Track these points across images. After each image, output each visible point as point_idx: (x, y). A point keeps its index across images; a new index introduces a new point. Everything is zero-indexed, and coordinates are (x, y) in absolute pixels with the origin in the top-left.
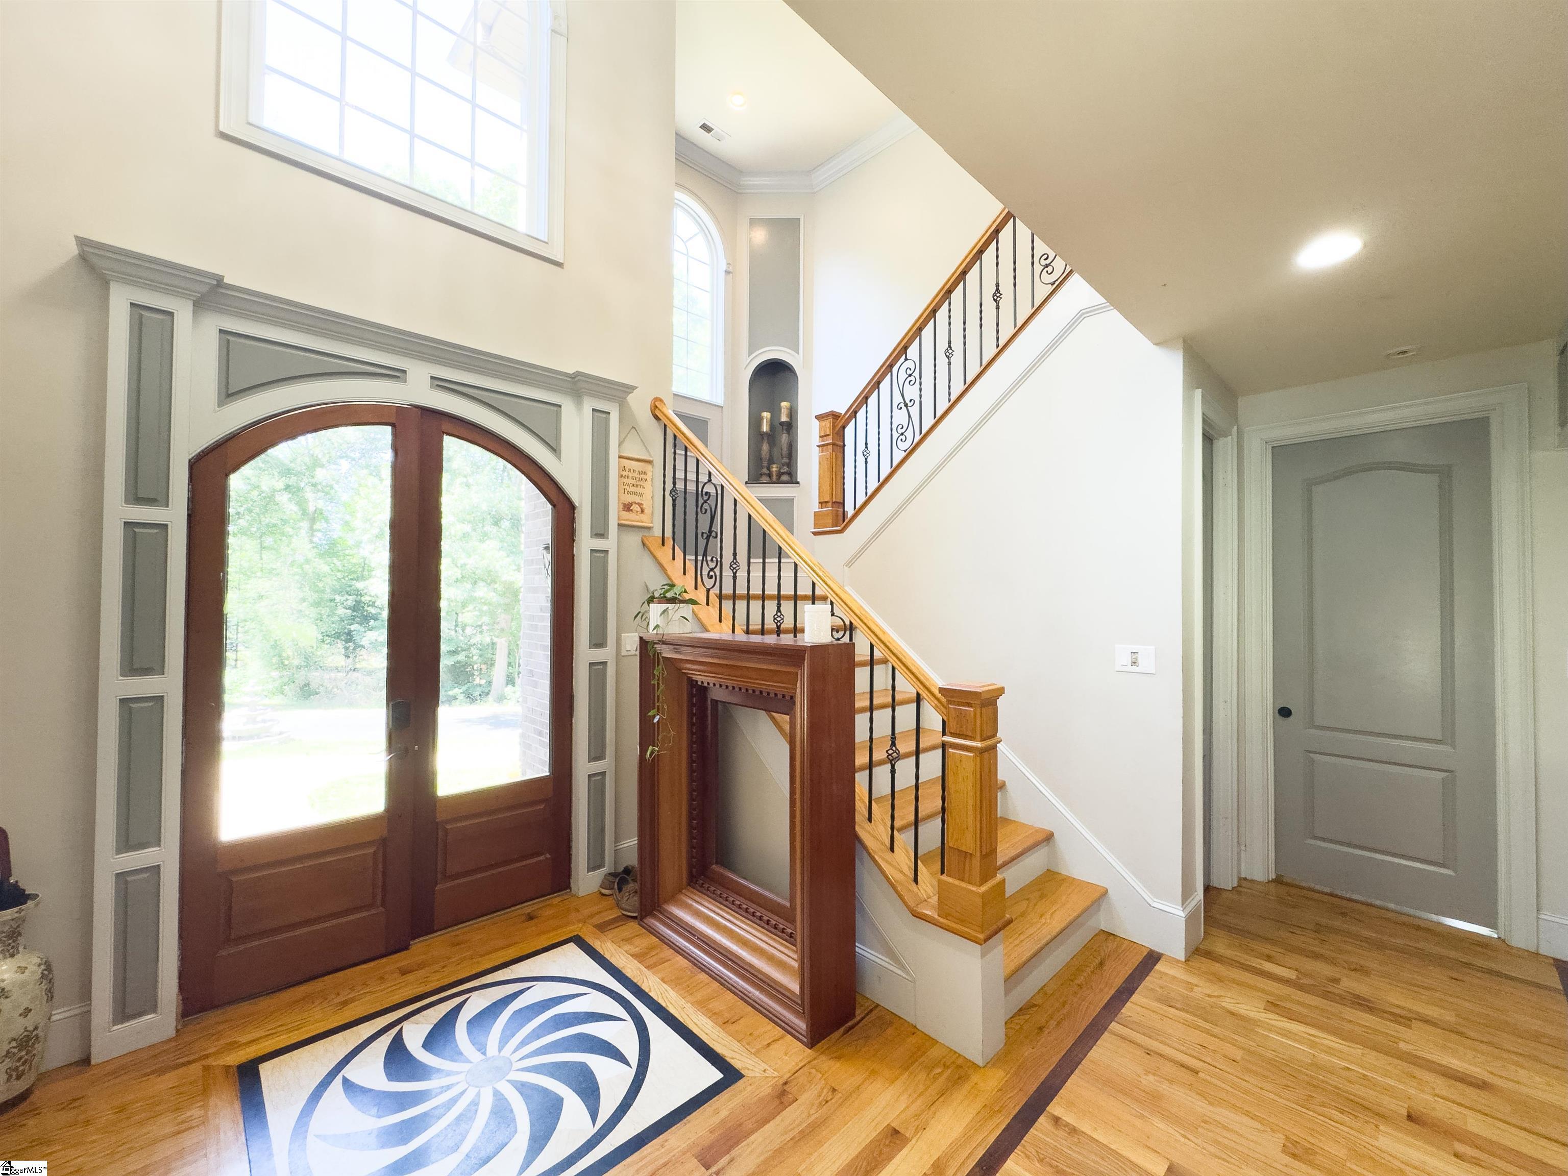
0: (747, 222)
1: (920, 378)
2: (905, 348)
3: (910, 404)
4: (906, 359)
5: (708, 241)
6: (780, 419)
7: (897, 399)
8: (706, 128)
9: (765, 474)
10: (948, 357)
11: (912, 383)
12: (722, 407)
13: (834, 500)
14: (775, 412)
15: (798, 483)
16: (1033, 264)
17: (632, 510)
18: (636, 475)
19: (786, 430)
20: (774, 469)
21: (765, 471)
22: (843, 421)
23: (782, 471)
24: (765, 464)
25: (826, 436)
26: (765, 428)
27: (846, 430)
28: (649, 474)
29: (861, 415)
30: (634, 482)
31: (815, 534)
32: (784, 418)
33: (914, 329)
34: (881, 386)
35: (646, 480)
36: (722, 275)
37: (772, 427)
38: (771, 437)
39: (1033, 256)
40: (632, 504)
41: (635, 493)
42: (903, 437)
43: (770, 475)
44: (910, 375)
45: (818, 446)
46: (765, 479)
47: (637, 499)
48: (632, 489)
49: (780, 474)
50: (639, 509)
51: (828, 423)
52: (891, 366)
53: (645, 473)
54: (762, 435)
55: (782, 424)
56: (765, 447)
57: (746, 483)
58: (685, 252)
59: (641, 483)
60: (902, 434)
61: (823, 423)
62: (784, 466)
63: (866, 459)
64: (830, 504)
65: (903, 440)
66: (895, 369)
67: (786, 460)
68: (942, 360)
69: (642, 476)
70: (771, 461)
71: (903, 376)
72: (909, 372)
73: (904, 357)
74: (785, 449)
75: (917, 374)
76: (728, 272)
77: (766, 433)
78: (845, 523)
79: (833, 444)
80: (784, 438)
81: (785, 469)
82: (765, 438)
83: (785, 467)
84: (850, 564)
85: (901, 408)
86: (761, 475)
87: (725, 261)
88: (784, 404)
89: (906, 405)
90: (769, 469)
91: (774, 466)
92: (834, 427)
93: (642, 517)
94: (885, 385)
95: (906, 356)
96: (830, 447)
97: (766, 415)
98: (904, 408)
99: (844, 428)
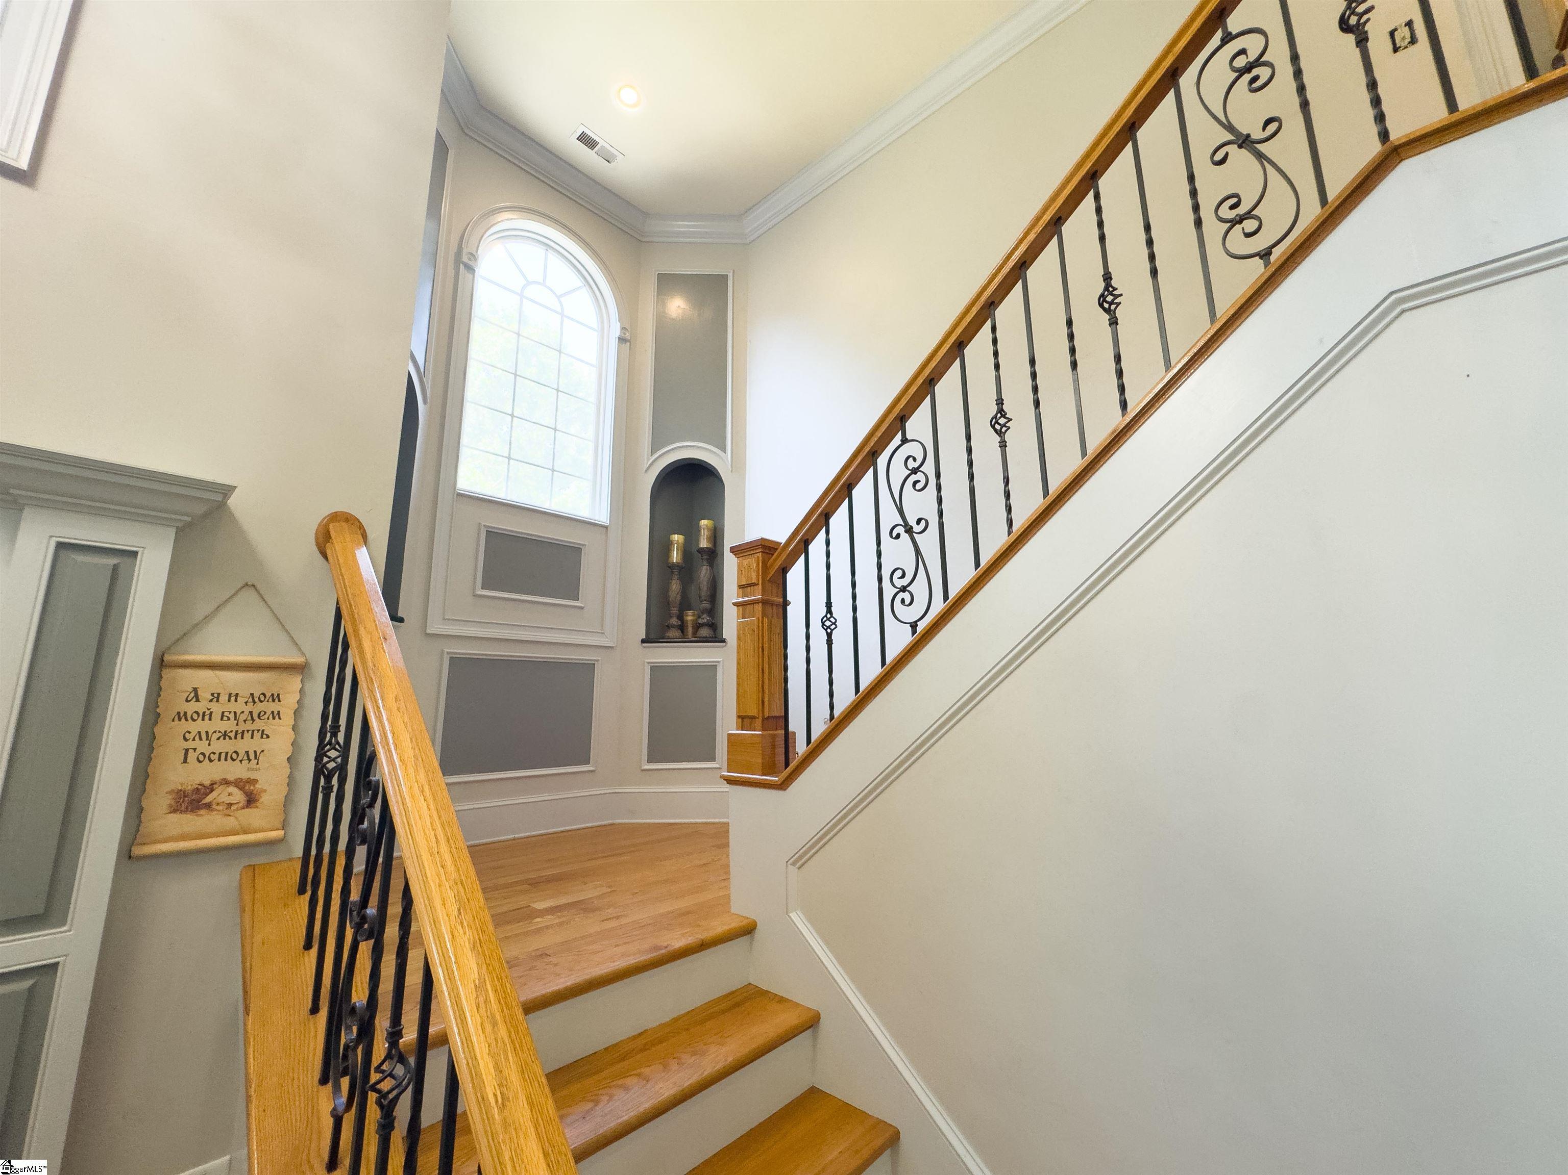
0: (654, 280)
1: (938, 476)
2: (902, 419)
3: (917, 528)
4: (905, 441)
5: (597, 299)
6: (698, 543)
7: (889, 516)
8: (585, 139)
9: (674, 626)
10: (999, 433)
11: (919, 486)
12: (606, 527)
13: (766, 715)
14: (691, 534)
15: (723, 641)
16: (1198, 223)
17: (208, 806)
18: (239, 706)
19: (707, 559)
20: (690, 617)
21: (674, 621)
22: (784, 556)
23: (700, 621)
24: (675, 611)
25: (750, 585)
26: (675, 556)
27: (789, 575)
28: (290, 701)
29: (817, 547)
30: (229, 726)
31: (731, 781)
32: (704, 543)
33: (920, 380)
34: (855, 492)
35: (276, 715)
36: (614, 344)
37: (687, 553)
38: (686, 570)
39: (1196, 208)
40: (211, 788)
41: (232, 757)
42: (907, 596)
43: (682, 628)
44: (915, 471)
45: (734, 604)
46: (674, 633)
47: (237, 770)
48: (220, 746)
49: (697, 627)
50: (238, 796)
51: (753, 562)
52: (874, 455)
53: (276, 698)
54: (671, 567)
55: (701, 551)
56: (675, 586)
57: (643, 641)
58: (559, 310)
59: (259, 724)
60: (904, 589)
61: (746, 562)
62: (703, 613)
63: (829, 636)
64: (758, 722)
65: (907, 602)
66: (882, 461)
67: (706, 605)
68: (986, 440)
69: (260, 707)
70: (685, 605)
71: (899, 472)
72: (912, 464)
73: (899, 437)
74: (705, 589)
75: (929, 468)
76: (621, 340)
77: (677, 565)
78: (789, 769)
79: (764, 602)
80: (704, 572)
81: (705, 619)
82: (676, 572)
83: (705, 616)
84: (800, 860)
85: (898, 536)
86: (669, 627)
87: (619, 324)
88: (704, 523)
89: (909, 530)
90: (681, 617)
91: (690, 613)
92: (765, 568)
93: (253, 816)
94: (863, 491)
95: (904, 434)
96: (759, 607)
97: (677, 538)
98: (905, 537)
99: (784, 571)
